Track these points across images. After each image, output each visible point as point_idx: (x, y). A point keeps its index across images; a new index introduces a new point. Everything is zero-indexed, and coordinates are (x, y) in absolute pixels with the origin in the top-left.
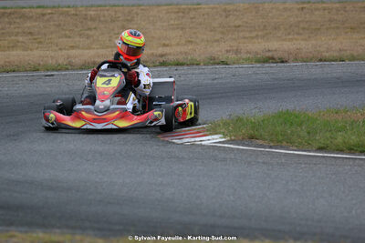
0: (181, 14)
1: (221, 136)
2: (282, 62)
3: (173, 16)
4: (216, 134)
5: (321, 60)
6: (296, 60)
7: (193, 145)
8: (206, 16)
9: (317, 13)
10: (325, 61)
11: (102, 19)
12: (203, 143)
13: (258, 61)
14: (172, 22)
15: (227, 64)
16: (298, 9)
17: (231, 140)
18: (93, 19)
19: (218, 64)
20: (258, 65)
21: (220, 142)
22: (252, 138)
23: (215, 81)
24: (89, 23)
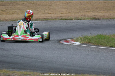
0: (67, 4)
1: (80, 42)
2: (99, 19)
3: (64, 4)
4: (78, 41)
5: (111, 19)
6: (103, 19)
7: (71, 45)
8: (75, 5)
9: (109, 4)
10: (112, 19)
11: (42, 5)
12: (74, 44)
13: (91, 19)
14: (64, 6)
15: (81, 20)
16: (104, 3)
17: (82, 43)
18: (39, 5)
19: (78, 20)
20: (91, 20)
21: (79, 44)
22: (89, 43)
23: (77, 25)
24: (38, 6)
